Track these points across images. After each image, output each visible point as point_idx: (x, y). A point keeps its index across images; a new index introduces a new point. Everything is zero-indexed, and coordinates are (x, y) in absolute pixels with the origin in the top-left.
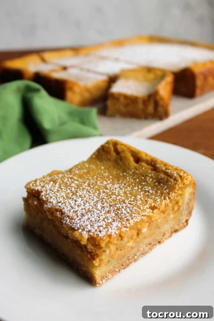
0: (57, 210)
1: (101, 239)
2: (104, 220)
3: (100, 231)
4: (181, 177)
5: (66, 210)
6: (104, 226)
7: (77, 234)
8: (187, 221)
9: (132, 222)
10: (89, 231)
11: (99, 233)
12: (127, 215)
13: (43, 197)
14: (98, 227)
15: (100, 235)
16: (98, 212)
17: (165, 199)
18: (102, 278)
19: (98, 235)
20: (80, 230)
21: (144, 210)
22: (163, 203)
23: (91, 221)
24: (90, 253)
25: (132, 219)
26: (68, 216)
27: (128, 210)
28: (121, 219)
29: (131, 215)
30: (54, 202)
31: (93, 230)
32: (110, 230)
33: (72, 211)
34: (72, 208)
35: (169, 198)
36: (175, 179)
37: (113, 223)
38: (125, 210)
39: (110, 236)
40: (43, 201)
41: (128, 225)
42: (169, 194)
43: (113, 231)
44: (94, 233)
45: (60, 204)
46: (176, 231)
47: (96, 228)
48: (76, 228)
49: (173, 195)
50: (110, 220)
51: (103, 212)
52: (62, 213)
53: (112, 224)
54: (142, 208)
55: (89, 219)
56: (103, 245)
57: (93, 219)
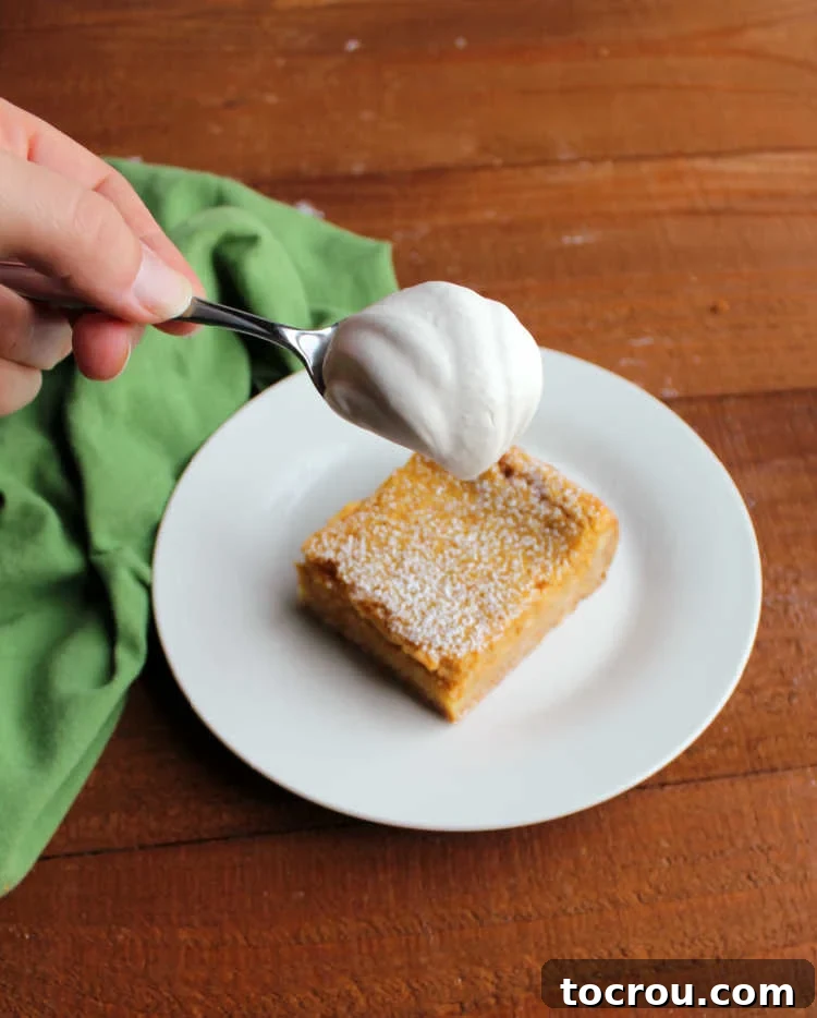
0: (376, 605)
1: (460, 661)
2: (460, 622)
3: (458, 647)
4: (590, 519)
5: (392, 606)
6: (463, 635)
7: (420, 656)
8: (604, 576)
9: (508, 620)
10: (440, 649)
11: (456, 651)
12: (500, 606)
13: (345, 578)
14: (454, 638)
15: (459, 655)
16: (448, 604)
17: (562, 563)
18: (462, 711)
19: (455, 655)
20: (425, 648)
21: (526, 594)
22: (559, 572)
23: (441, 627)
24: (443, 679)
25: (507, 614)
26: (399, 619)
27: (499, 595)
28: (490, 616)
29: (505, 608)
30: (368, 588)
31: (446, 647)
32: (474, 644)
33: (404, 606)
34: (403, 600)
35: (570, 562)
36: (580, 525)
37: (477, 627)
38: (495, 595)
39: (475, 654)
40: (345, 585)
41: (502, 628)
42: (568, 553)
43: (479, 643)
44: (448, 652)
45: (379, 593)
46: (583, 597)
47: (451, 641)
48: (417, 643)
49: (575, 555)
50: (472, 621)
51: (457, 604)
52: (387, 612)
53: (475, 630)
54: (522, 589)
55: (435, 622)
56: (463, 668)
57: (443, 623)
